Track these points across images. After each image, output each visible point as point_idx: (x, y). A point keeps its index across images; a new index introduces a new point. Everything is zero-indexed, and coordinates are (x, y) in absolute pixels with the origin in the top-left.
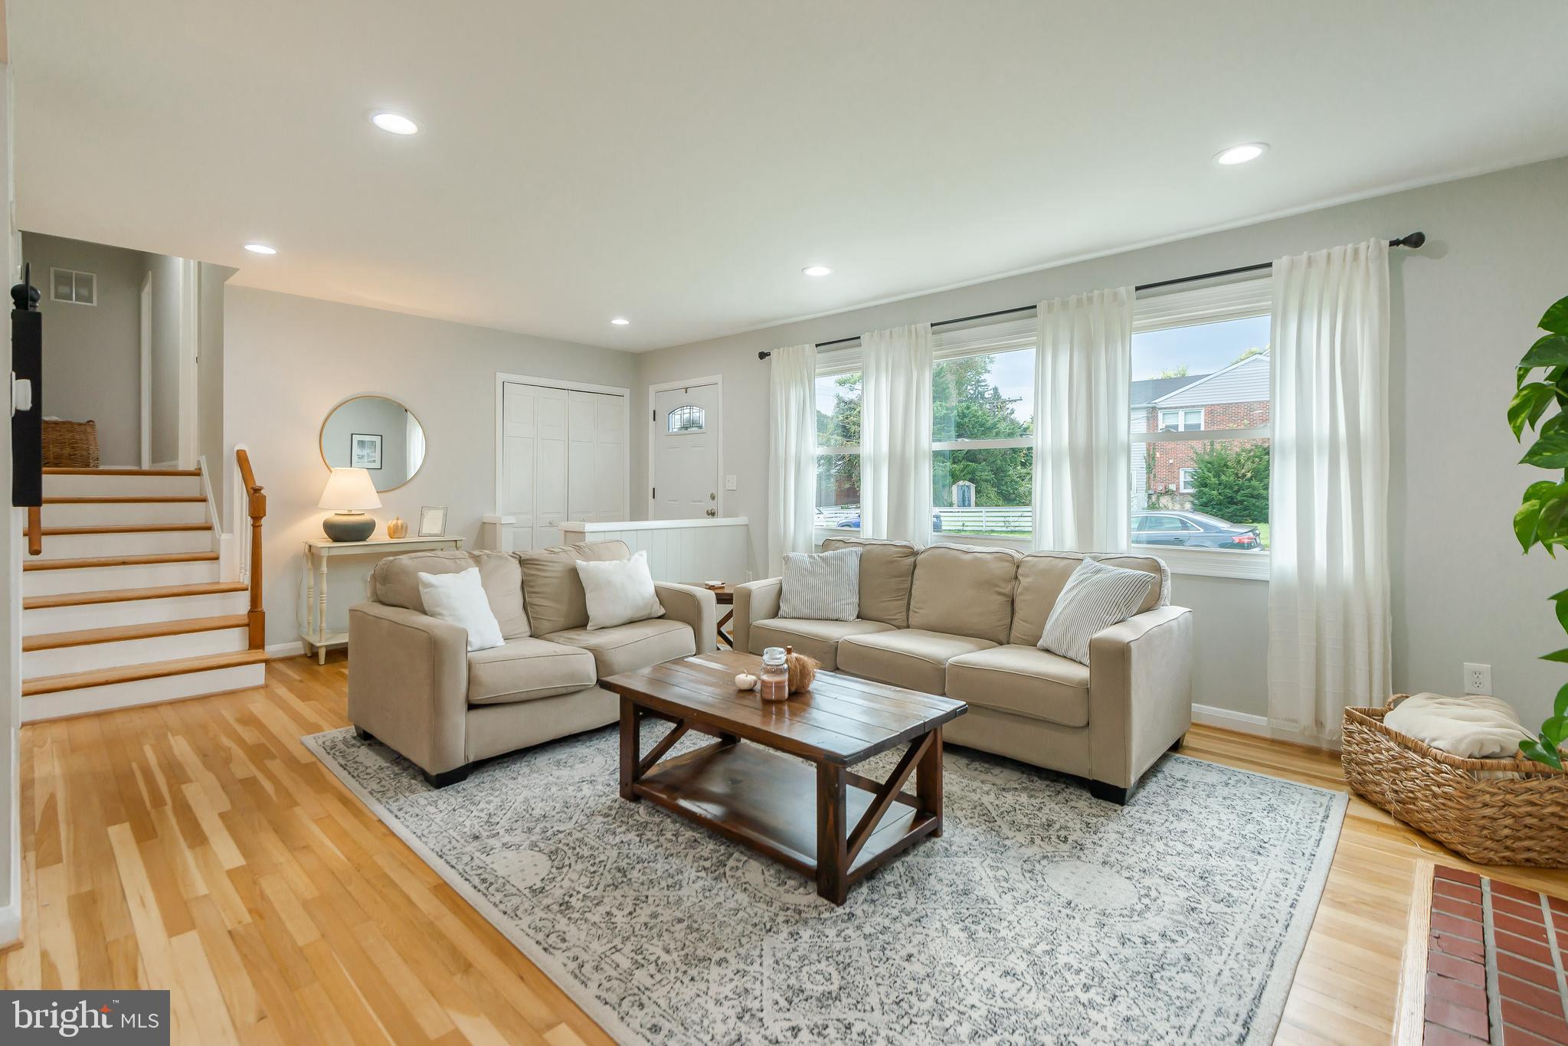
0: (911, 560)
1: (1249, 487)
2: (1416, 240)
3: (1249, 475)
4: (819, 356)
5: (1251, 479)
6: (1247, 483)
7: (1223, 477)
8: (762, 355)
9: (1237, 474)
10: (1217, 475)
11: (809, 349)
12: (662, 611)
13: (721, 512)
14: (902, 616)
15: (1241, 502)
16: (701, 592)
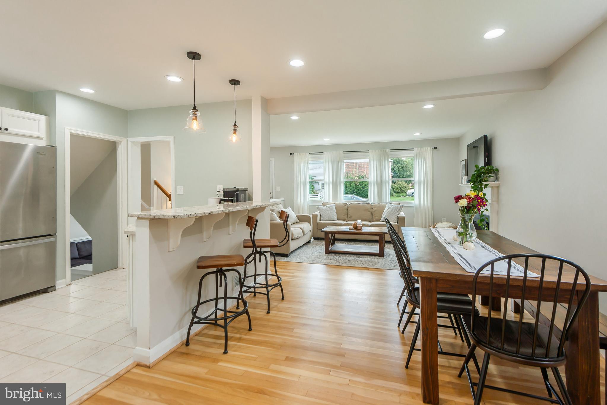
0: (347, 206)
1: (358, 188)
2: (436, 148)
3: (358, 184)
4: (310, 156)
5: (359, 185)
6: (358, 186)
7: (351, 185)
8: (291, 154)
9: (355, 184)
10: (350, 184)
11: (308, 154)
12: (299, 221)
13: (274, 197)
14: (347, 219)
15: (356, 192)
16: (311, 216)
